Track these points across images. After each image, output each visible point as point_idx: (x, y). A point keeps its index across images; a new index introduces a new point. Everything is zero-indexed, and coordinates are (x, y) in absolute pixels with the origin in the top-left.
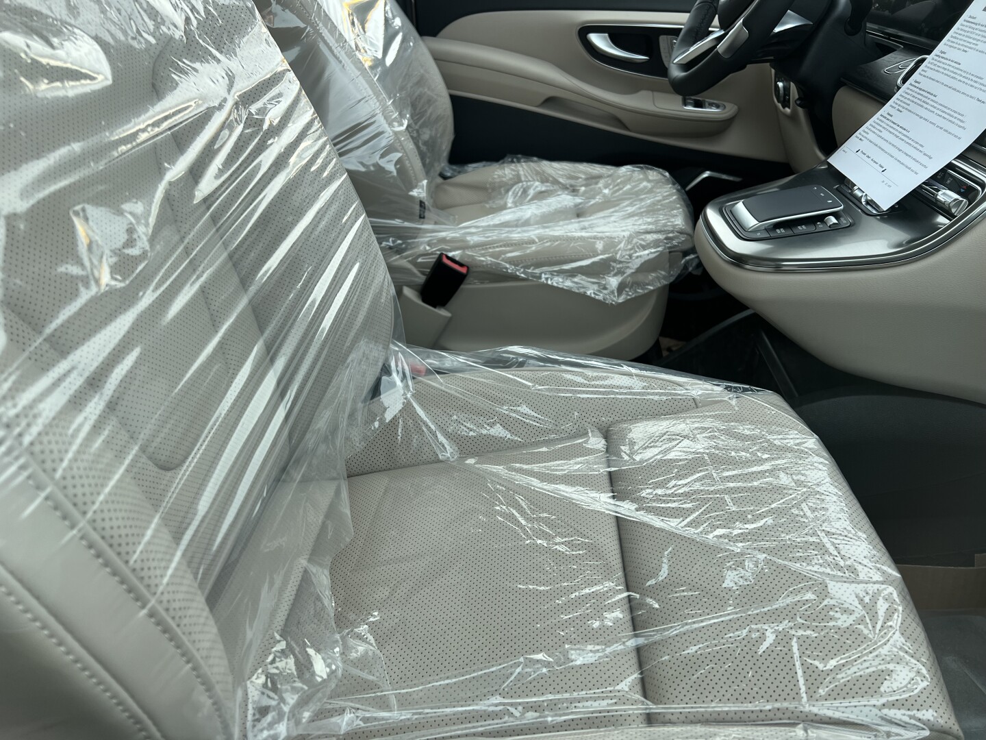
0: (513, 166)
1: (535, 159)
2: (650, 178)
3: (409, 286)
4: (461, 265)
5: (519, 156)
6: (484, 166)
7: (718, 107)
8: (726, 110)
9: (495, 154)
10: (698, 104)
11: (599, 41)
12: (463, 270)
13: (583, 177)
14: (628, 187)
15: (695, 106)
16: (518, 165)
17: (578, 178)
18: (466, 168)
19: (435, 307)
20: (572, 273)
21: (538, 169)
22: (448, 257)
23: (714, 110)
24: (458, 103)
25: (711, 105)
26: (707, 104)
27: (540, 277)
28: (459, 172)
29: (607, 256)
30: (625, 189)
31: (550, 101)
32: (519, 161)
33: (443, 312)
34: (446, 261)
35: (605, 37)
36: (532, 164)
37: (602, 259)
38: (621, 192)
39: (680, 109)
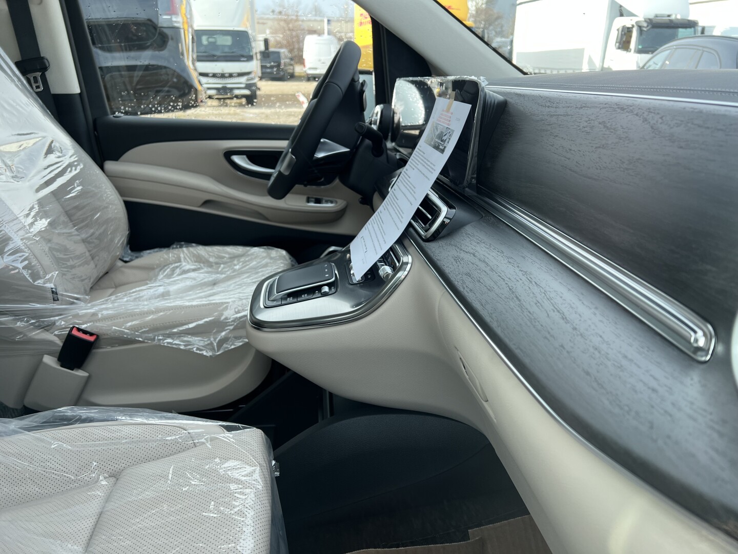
0: (176, 251)
1: (194, 245)
2: (272, 256)
3: (50, 354)
4: (91, 334)
5: (183, 243)
6: (157, 251)
7: (332, 202)
8: (338, 205)
9: (165, 242)
10: (318, 201)
11: (239, 160)
12: (92, 339)
13: (227, 256)
14: (254, 263)
15: (315, 203)
16: (180, 249)
17: (224, 257)
18: (142, 254)
19: (72, 370)
20: (180, 334)
21: (195, 252)
22: (79, 330)
23: (330, 205)
24: (130, 206)
25: (327, 202)
26: (324, 201)
27: (154, 339)
28: (137, 257)
29: (210, 319)
30: (251, 265)
31: (207, 203)
32: (181, 247)
33: (80, 373)
34: (75, 332)
35: (244, 159)
36: (191, 249)
37: (206, 322)
38: (247, 267)
39: (303, 205)
